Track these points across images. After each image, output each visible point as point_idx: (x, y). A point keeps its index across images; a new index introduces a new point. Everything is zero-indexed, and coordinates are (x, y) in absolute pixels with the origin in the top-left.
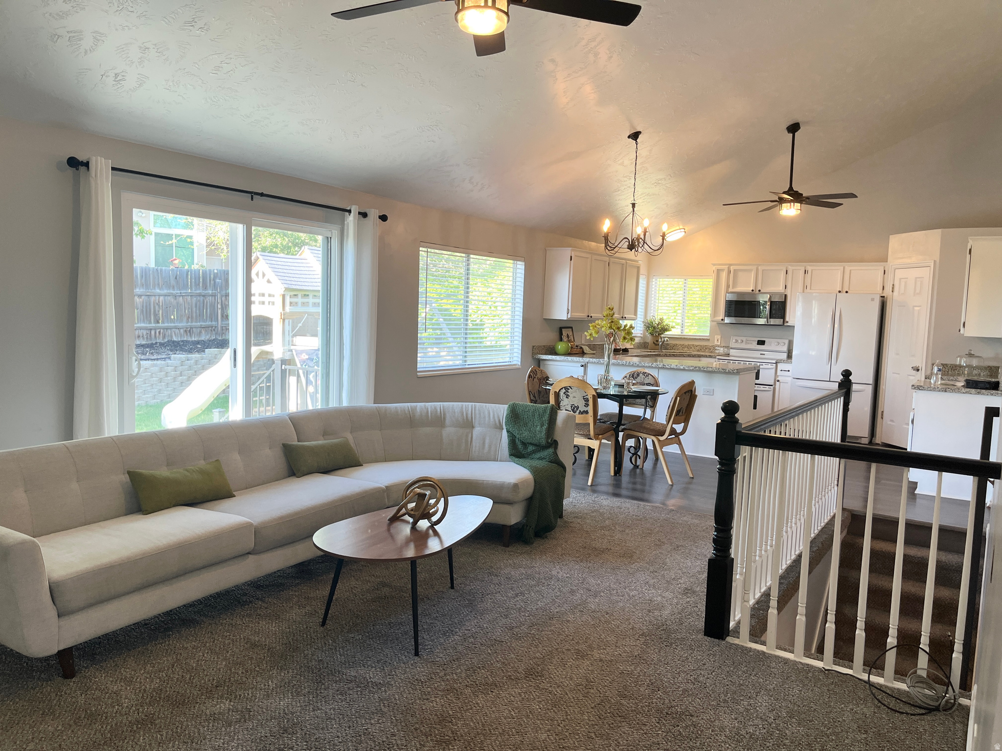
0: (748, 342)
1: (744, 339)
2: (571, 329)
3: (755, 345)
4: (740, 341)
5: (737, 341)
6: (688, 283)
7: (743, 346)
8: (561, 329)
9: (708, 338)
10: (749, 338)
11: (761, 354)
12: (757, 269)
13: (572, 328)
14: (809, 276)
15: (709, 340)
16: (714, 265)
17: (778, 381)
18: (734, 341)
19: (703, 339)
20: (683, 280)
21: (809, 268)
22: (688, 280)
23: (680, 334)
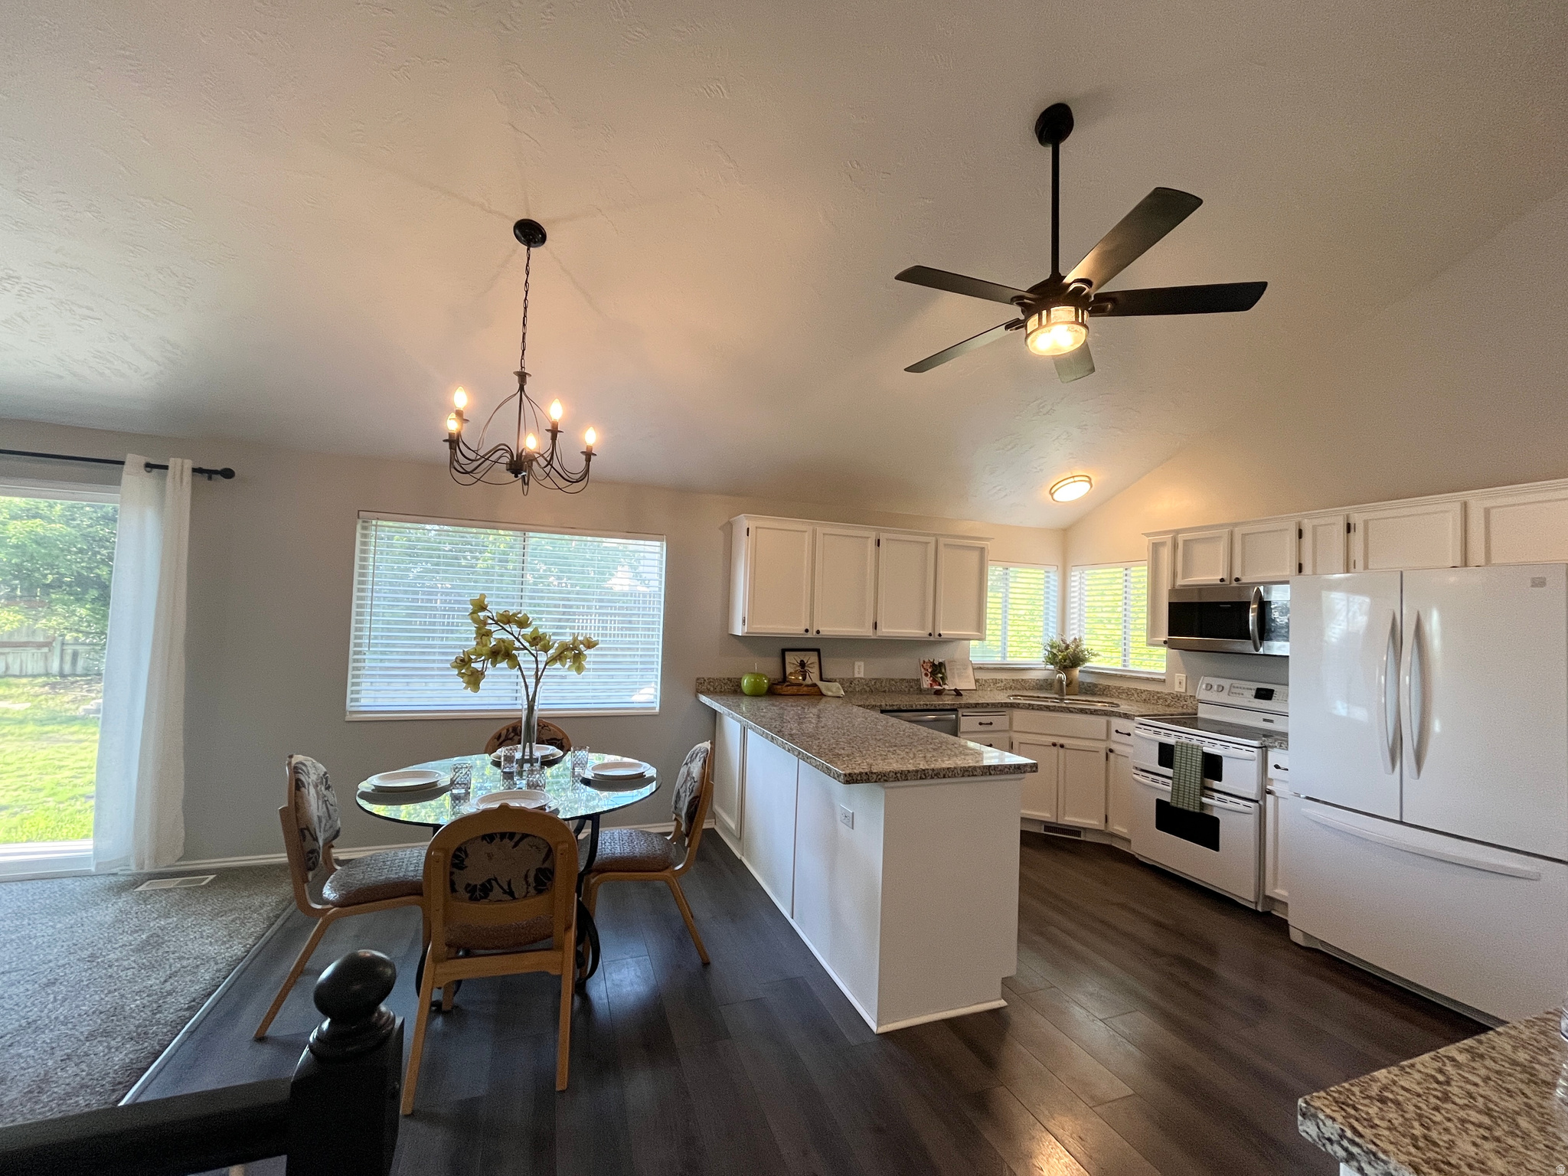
0: (1234, 690)
1: (1226, 683)
2: (816, 653)
3: (1248, 699)
4: (1215, 687)
5: (1210, 687)
6: (1133, 574)
7: (1223, 698)
8: (784, 651)
9: (1163, 677)
10: (1236, 683)
11: (1265, 720)
12: (1232, 534)
13: (818, 651)
14: (1357, 537)
15: (1164, 681)
16: (1148, 535)
17: (1270, 792)
18: (1204, 686)
19: (1154, 680)
20: (1121, 569)
21: (1357, 519)
22: (1133, 569)
23: (1120, 667)
